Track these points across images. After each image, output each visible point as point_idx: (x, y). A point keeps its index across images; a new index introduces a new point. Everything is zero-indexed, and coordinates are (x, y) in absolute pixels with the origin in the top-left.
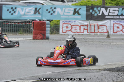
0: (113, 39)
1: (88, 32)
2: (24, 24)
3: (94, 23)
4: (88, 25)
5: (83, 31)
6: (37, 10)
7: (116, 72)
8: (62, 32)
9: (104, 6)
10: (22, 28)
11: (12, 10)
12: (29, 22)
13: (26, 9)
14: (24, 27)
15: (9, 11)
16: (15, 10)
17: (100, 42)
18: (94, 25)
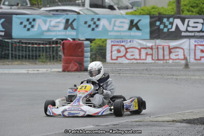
0: (194, 70)
1: (153, 60)
2: (47, 46)
3: (163, 44)
4: (153, 47)
5: (144, 58)
6: (70, 22)
7: (200, 126)
8: (110, 58)
9: (179, 16)
10: (45, 52)
11: (28, 23)
12: (56, 42)
13: (51, 21)
14: (48, 50)
15: (24, 24)
16: (33, 23)
17: (173, 75)
18: (163, 48)
